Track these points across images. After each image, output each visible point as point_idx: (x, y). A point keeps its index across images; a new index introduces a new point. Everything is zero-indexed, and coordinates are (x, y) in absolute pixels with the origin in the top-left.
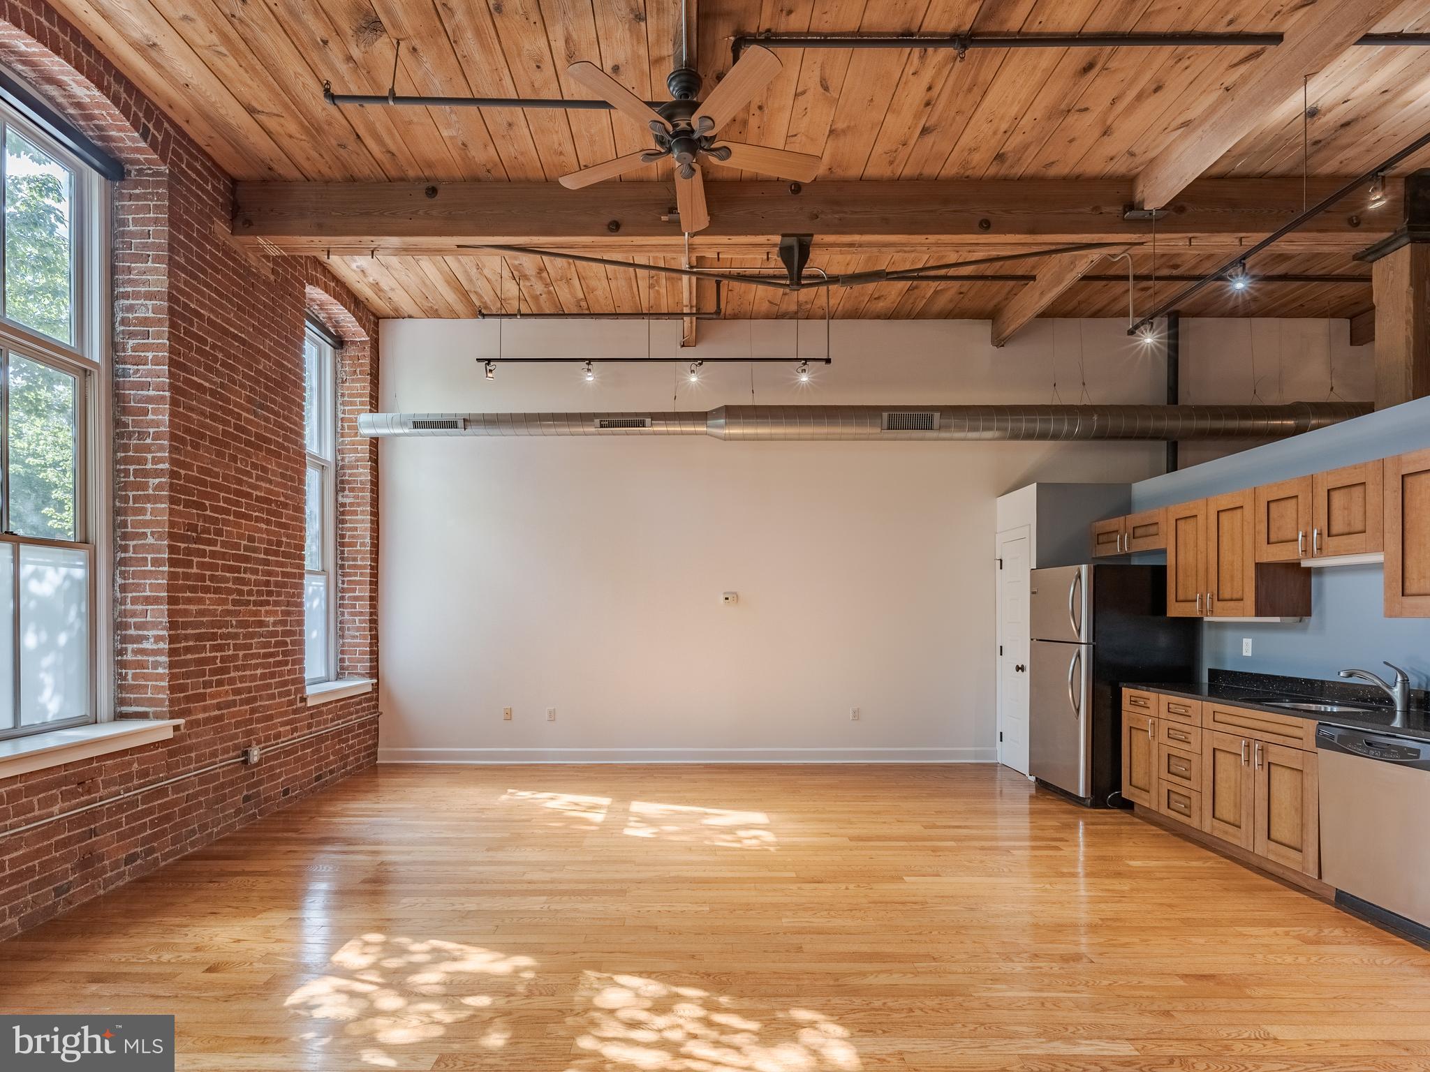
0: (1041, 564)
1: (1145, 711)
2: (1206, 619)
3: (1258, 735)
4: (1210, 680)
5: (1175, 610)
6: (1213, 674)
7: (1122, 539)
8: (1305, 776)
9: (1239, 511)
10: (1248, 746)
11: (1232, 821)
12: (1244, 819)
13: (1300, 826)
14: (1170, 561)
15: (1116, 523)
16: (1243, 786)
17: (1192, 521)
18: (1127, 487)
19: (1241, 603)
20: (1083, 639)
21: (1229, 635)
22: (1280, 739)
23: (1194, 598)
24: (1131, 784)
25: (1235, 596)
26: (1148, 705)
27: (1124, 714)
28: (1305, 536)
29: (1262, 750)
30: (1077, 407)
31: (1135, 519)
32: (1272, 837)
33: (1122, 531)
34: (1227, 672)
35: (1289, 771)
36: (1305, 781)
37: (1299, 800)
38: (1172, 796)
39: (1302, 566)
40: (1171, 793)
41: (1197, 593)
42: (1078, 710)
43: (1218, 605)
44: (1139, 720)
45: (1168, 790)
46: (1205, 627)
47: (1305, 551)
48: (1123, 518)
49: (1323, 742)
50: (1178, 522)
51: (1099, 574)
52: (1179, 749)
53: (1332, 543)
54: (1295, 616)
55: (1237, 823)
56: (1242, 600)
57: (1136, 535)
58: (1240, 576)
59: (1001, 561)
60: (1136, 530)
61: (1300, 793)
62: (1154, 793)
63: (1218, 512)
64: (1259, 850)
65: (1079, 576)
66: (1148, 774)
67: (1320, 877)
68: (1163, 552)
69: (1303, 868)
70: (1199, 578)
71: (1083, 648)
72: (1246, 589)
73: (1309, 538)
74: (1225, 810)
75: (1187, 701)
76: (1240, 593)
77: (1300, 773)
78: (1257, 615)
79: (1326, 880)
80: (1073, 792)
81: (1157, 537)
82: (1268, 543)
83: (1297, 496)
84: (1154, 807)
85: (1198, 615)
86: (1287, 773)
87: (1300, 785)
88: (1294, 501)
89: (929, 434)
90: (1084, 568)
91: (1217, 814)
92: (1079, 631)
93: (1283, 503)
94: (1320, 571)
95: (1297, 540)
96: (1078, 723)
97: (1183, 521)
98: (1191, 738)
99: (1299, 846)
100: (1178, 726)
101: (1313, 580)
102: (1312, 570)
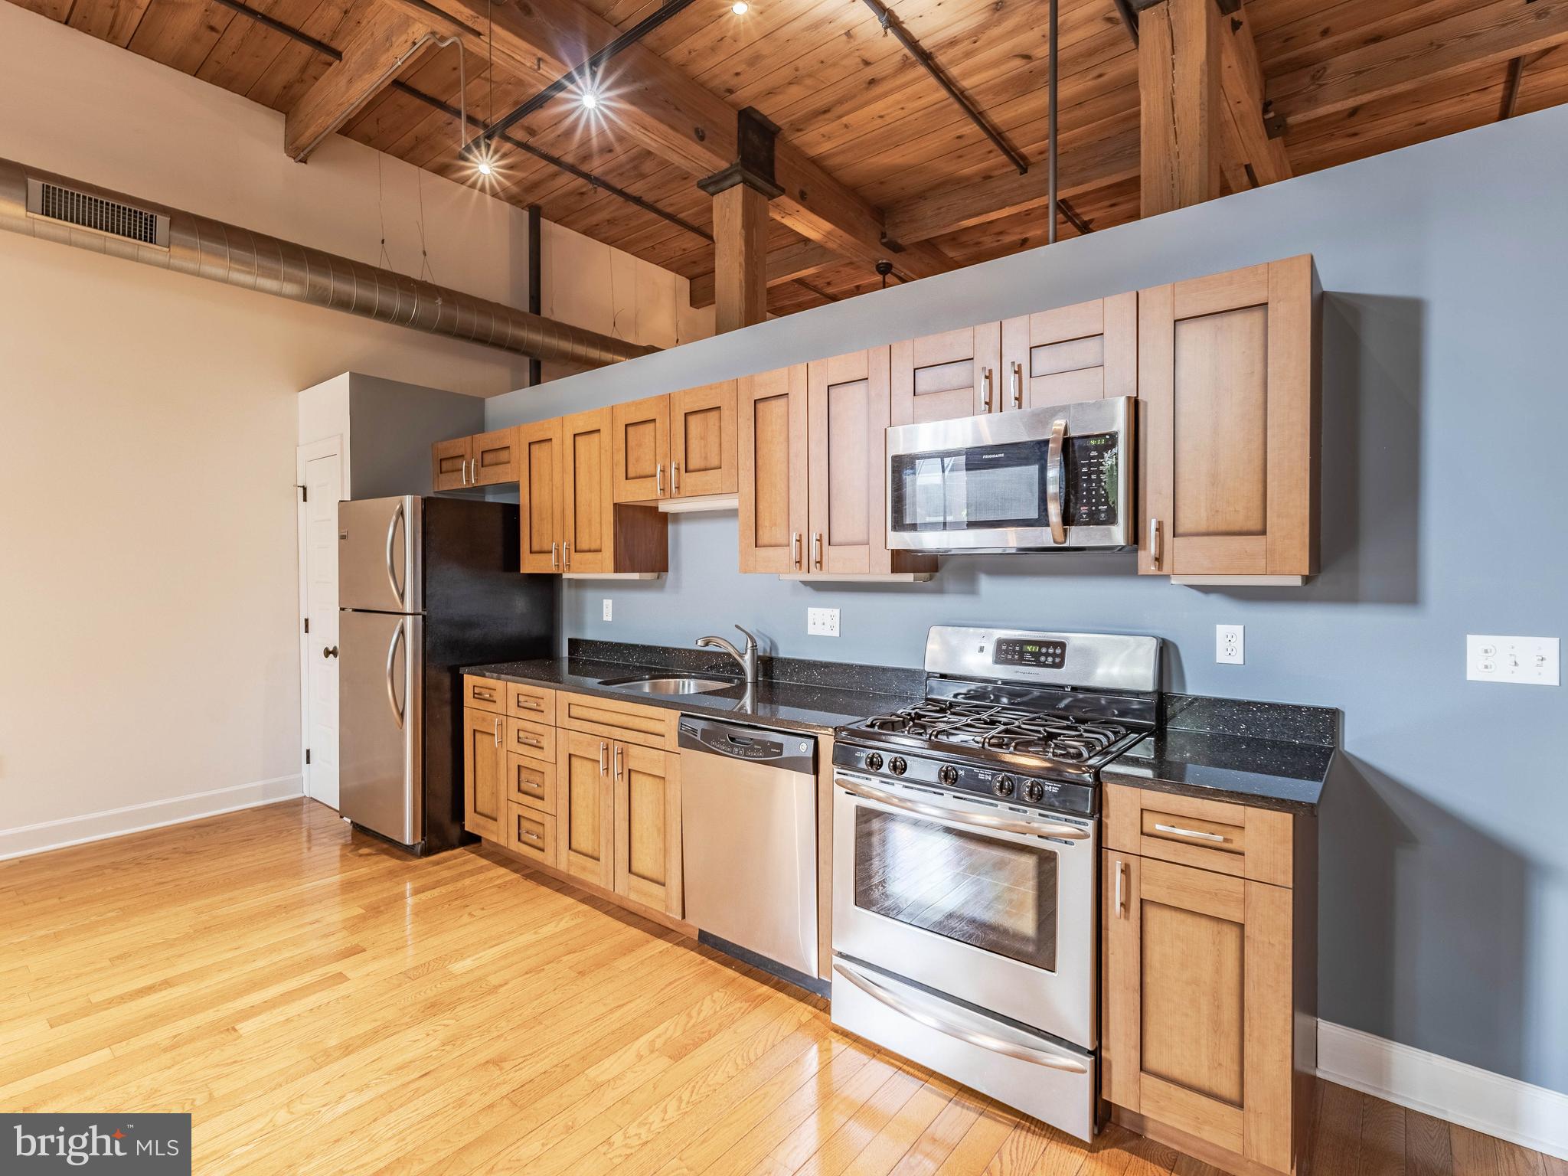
0: (357, 495)
1: (490, 707)
2: (565, 576)
3: (617, 733)
4: (570, 653)
5: (530, 564)
6: (574, 644)
7: (468, 468)
8: (667, 784)
9: (596, 435)
10: (607, 749)
11: (590, 853)
12: (603, 849)
13: (662, 852)
14: (524, 501)
15: (461, 445)
16: (602, 804)
17: (546, 445)
18: (480, 402)
19: (598, 556)
20: (409, 608)
21: (590, 595)
22: (640, 738)
23: (550, 549)
24: (475, 811)
25: (593, 547)
26: (494, 699)
27: (466, 711)
28: (663, 471)
29: (622, 753)
30: (415, 281)
31: (484, 441)
32: (634, 869)
33: (468, 456)
34: (587, 642)
35: (651, 778)
36: (668, 791)
37: (661, 816)
38: (524, 823)
39: (660, 510)
40: (522, 820)
41: (553, 541)
42: (402, 715)
43: (576, 556)
44: (484, 720)
45: (519, 816)
46: (565, 585)
47: (663, 490)
48: (469, 438)
49: (687, 741)
50: (532, 447)
51: (429, 508)
52: (529, 757)
53: (689, 480)
54: (653, 571)
55: (596, 854)
56: (600, 551)
57: (486, 462)
58: (598, 520)
59: (305, 489)
60: (485, 456)
61: (662, 808)
62: (502, 821)
63: (575, 435)
64: (621, 890)
65: (401, 513)
66: (495, 794)
67: (684, 917)
68: (514, 487)
69: (667, 907)
70: (555, 522)
71: (409, 619)
72: (605, 538)
73: (667, 474)
74: (583, 841)
75: (539, 691)
76: (598, 541)
77: (662, 781)
78: (616, 571)
79: (689, 920)
80: (396, 838)
81: (508, 465)
82: (627, 479)
83: (655, 420)
84: (502, 842)
85: (553, 570)
86: (649, 781)
87: (663, 798)
88: (651, 426)
89: (146, 250)
90: (408, 500)
91: (574, 846)
92: (402, 596)
93: (641, 427)
94: (677, 517)
95: (655, 476)
96: (403, 735)
97: (537, 446)
98: (544, 743)
99: (662, 879)
100: (529, 726)
101: (670, 527)
102: (669, 516)
